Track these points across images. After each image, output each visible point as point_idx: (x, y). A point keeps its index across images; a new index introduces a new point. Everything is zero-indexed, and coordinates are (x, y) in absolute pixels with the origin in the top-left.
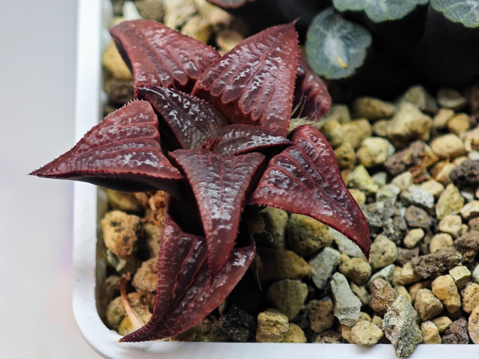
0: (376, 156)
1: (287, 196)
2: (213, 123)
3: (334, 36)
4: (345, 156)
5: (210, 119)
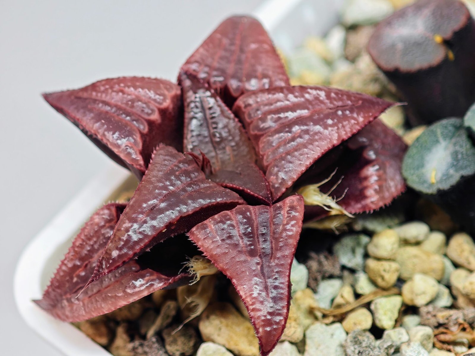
0: (417, 295)
1: (218, 246)
2: (232, 147)
3: (446, 148)
4: (383, 273)
5: (231, 140)
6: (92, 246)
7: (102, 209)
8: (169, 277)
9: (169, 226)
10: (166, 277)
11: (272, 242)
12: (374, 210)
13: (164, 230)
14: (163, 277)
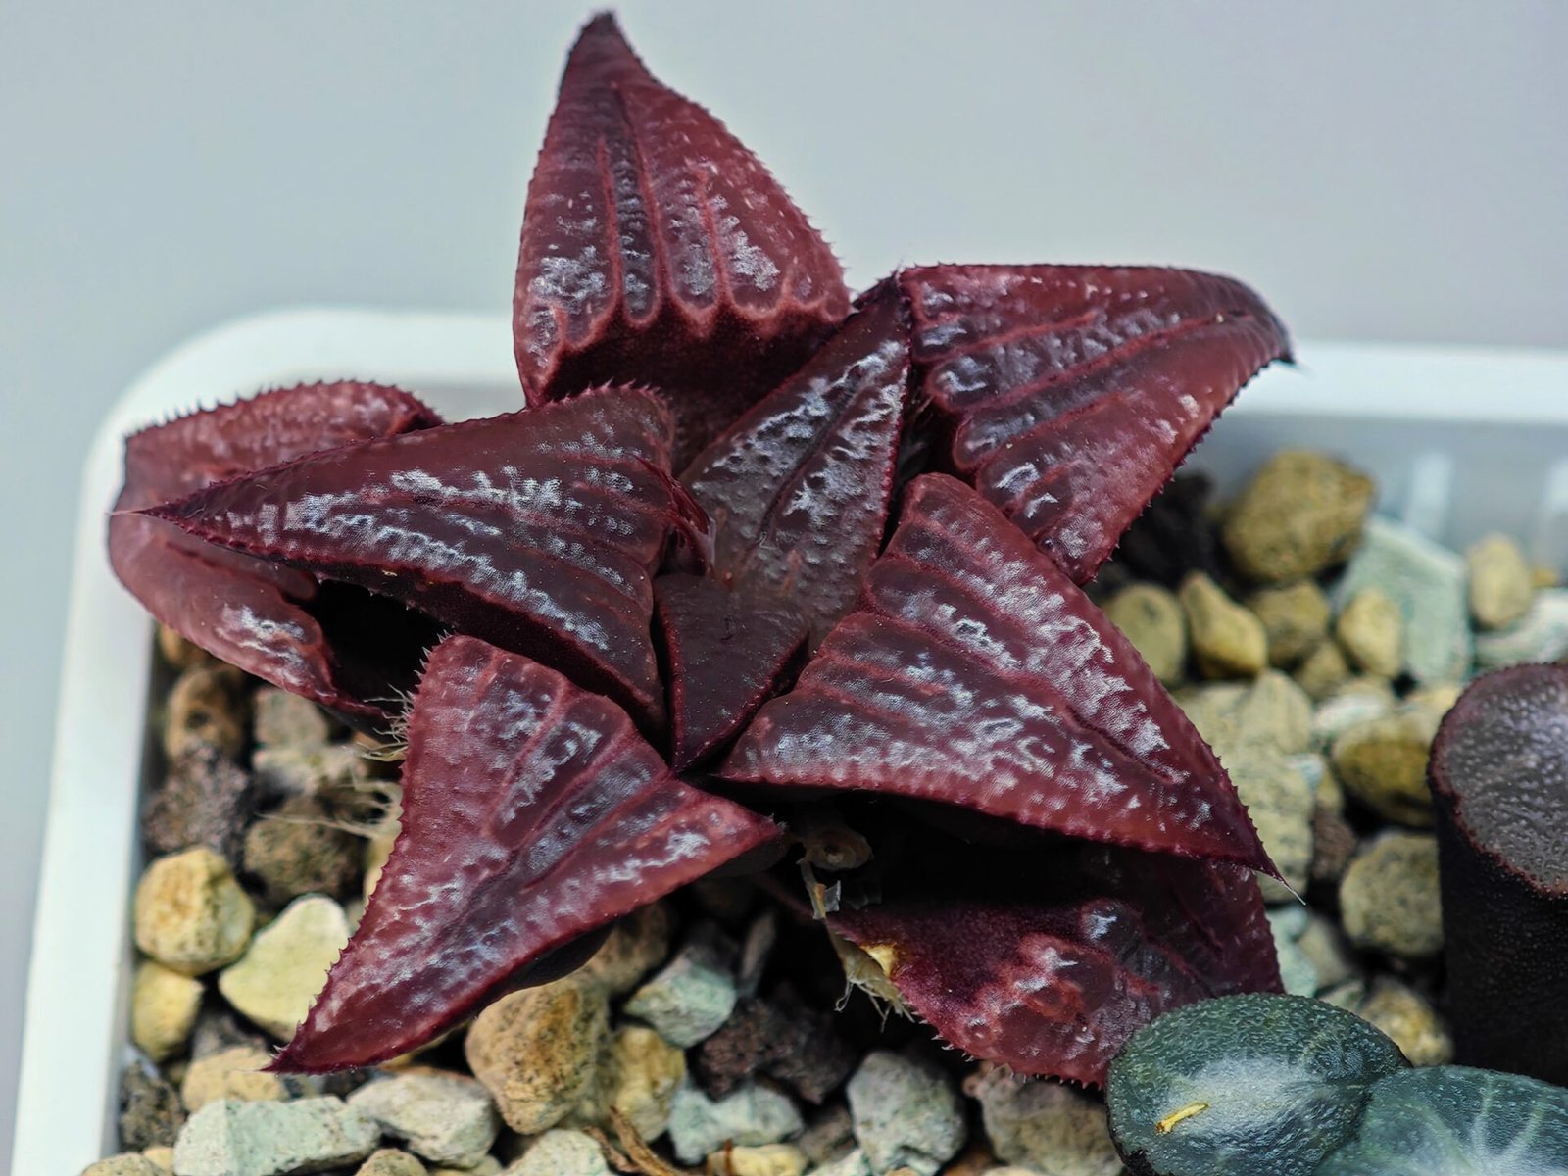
5: (816, 545)
6: (279, 444)
7: (380, 391)
8: (334, 686)
9: (412, 573)
10: (328, 679)
11: (569, 854)
12: (958, 1051)
13: (390, 571)
14: (324, 670)
